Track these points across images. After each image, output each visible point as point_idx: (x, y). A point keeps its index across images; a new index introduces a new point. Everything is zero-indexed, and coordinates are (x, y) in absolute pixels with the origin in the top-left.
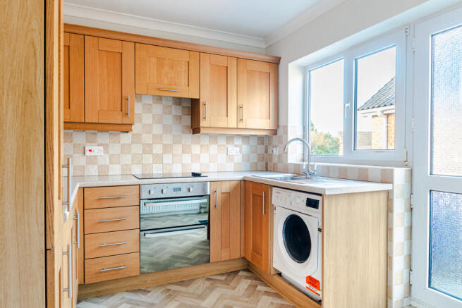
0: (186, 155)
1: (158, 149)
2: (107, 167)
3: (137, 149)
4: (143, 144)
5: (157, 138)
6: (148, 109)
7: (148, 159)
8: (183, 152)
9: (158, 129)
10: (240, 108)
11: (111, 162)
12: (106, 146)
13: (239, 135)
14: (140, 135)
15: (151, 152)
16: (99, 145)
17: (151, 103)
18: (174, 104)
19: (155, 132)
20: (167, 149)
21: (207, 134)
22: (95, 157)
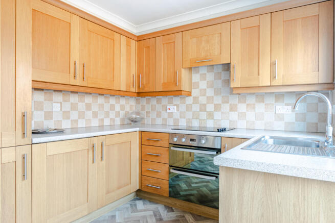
0: (233, 112)
1: (210, 108)
2: (178, 120)
3: (196, 108)
4: (200, 104)
5: (210, 99)
6: (203, 77)
7: (203, 115)
8: (231, 110)
9: (210, 92)
10: (273, 65)
11: (181, 117)
12: (177, 106)
13: (291, 92)
14: (198, 97)
15: (205, 110)
16: (174, 105)
17: (206, 72)
18: (222, 71)
19: (208, 95)
20: (217, 107)
21: (254, 94)
22: (172, 113)
